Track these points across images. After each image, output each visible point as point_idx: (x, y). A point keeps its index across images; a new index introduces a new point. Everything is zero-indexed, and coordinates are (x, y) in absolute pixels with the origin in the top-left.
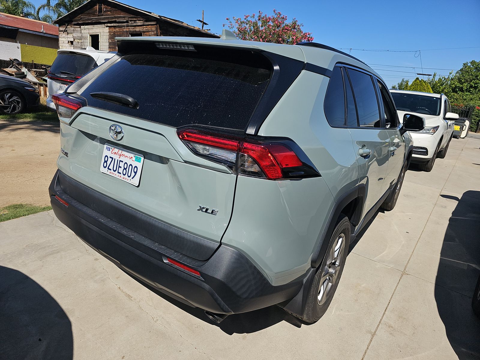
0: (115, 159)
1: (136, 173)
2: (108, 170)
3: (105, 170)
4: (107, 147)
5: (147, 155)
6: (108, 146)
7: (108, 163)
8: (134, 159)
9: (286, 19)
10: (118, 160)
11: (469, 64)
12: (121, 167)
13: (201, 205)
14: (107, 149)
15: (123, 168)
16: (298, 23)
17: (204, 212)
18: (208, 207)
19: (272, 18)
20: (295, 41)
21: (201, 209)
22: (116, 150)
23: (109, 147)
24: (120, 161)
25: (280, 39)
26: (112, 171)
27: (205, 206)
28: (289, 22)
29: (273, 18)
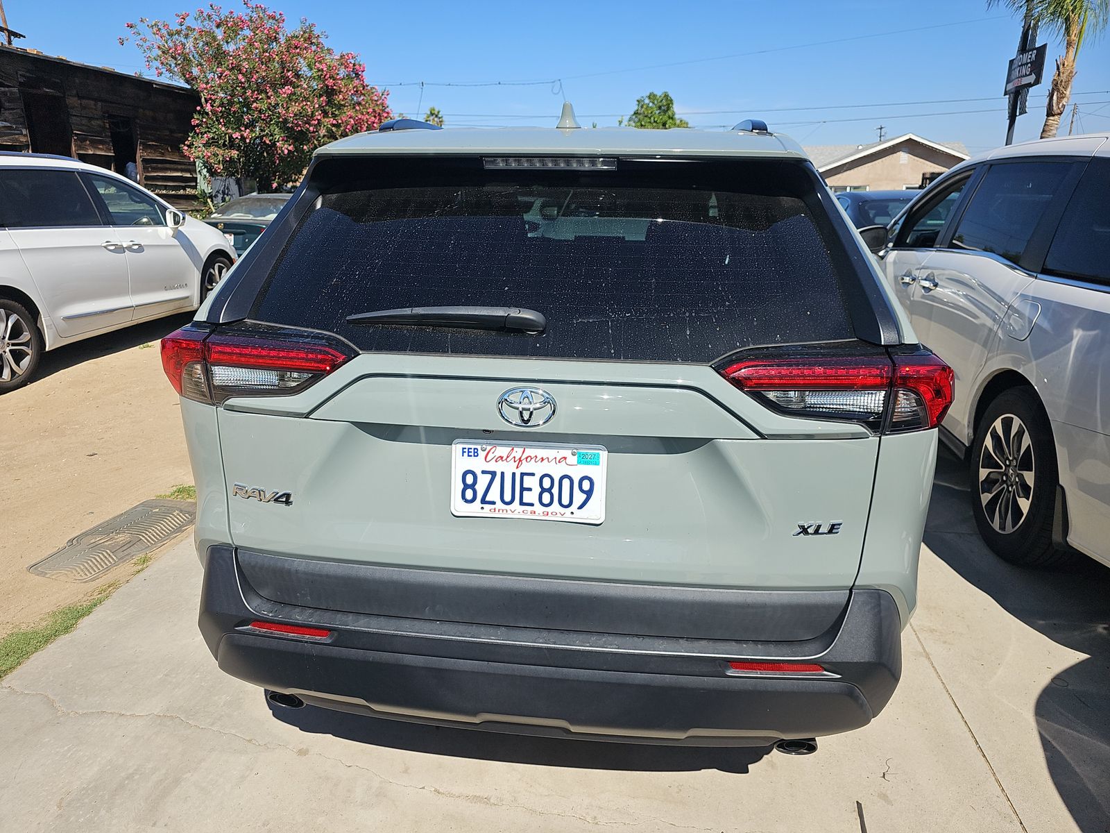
0: (503, 474)
1: (589, 494)
2: (483, 506)
3: (475, 509)
4: (463, 449)
5: (617, 444)
6: (467, 446)
7: (480, 488)
8: (572, 460)
9: (283, 20)
10: (514, 474)
11: (647, 101)
12: (530, 489)
13: (801, 523)
14: (466, 454)
15: (537, 490)
16: (316, 31)
17: (811, 534)
18: (819, 522)
19: (247, 18)
20: (328, 76)
21: (804, 530)
22: (502, 451)
23: (473, 447)
24: (523, 475)
25: (289, 74)
26: (499, 505)
27: (811, 522)
28: (291, 28)
29: (251, 20)
